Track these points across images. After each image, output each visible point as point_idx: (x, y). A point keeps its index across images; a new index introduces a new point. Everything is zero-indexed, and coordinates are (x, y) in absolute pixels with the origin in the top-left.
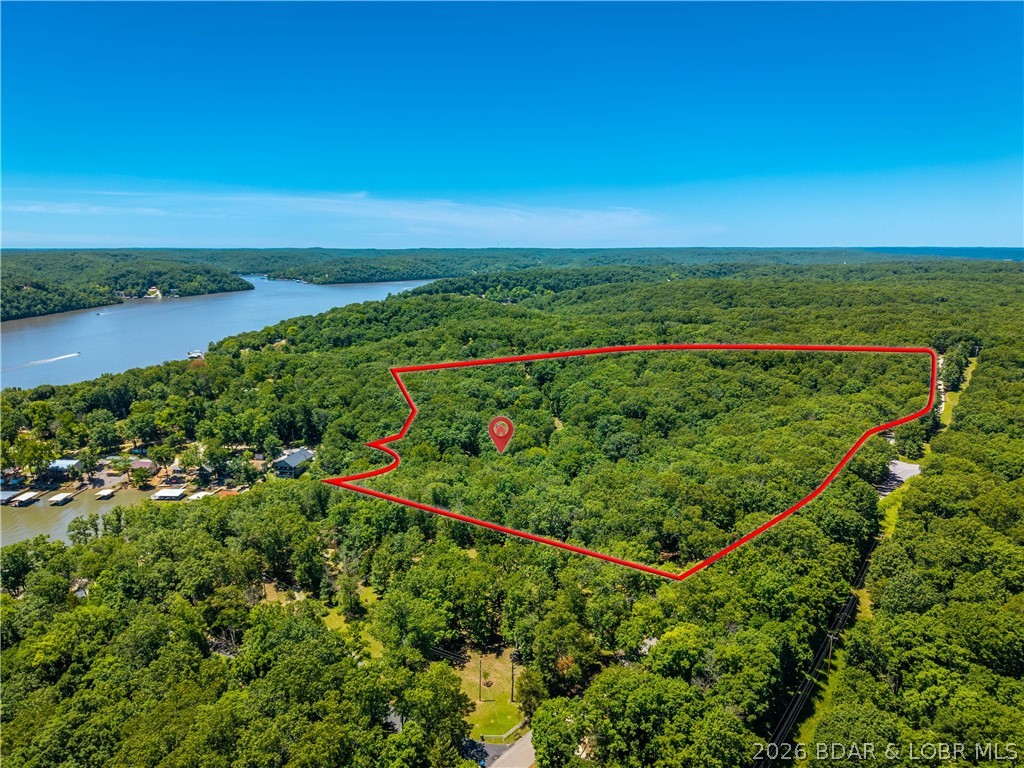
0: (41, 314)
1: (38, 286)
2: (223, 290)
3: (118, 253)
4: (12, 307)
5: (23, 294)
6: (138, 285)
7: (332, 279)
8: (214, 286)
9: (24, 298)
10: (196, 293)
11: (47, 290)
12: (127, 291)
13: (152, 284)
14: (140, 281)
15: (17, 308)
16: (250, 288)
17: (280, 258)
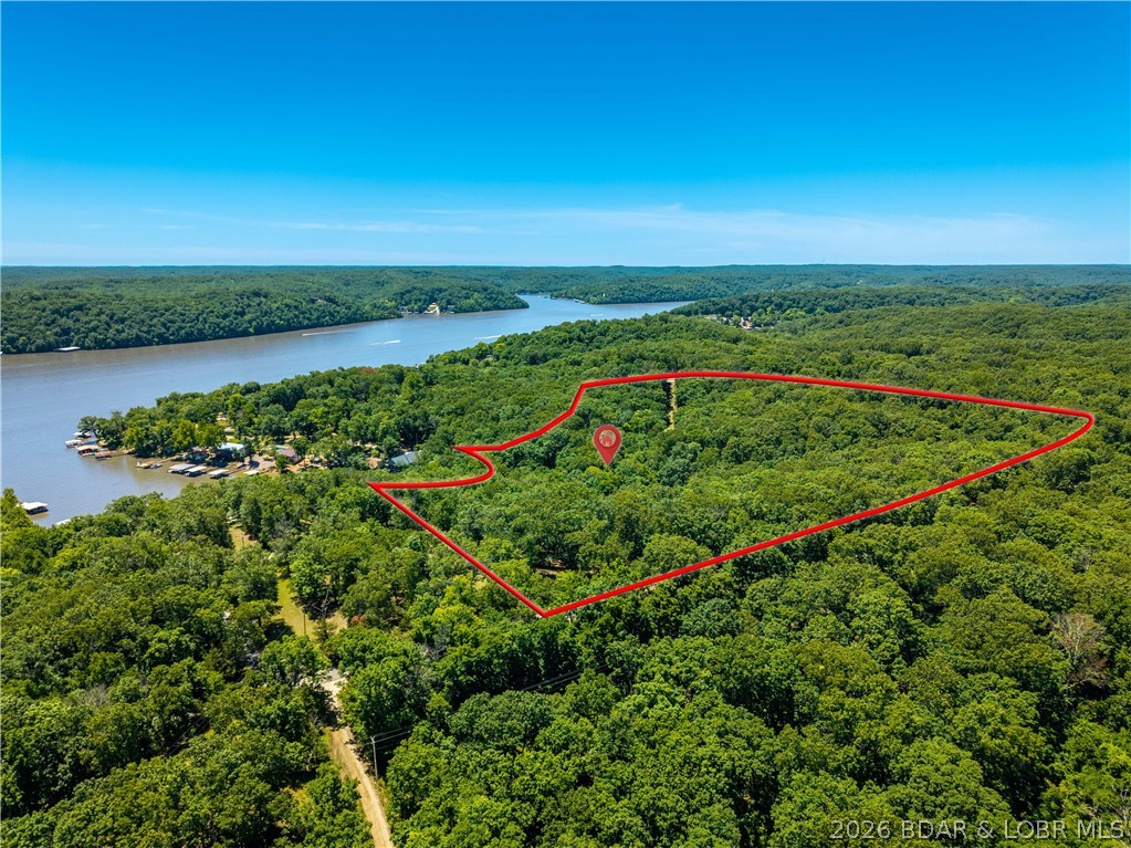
0: (328, 325)
1: (330, 300)
2: (498, 308)
3: (420, 270)
4: (304, 318)
5: (315, 306)
6: (420, 300)
7: (608, 299)
8: (489, 304)
9: (316, 309)
10: (472, 310)
11: (336, 303)
12: (410, 306)
13: (433, 300)
14: (423, 297)
15: (309, 319)
16: (524, 306)
17: (571, 276)
